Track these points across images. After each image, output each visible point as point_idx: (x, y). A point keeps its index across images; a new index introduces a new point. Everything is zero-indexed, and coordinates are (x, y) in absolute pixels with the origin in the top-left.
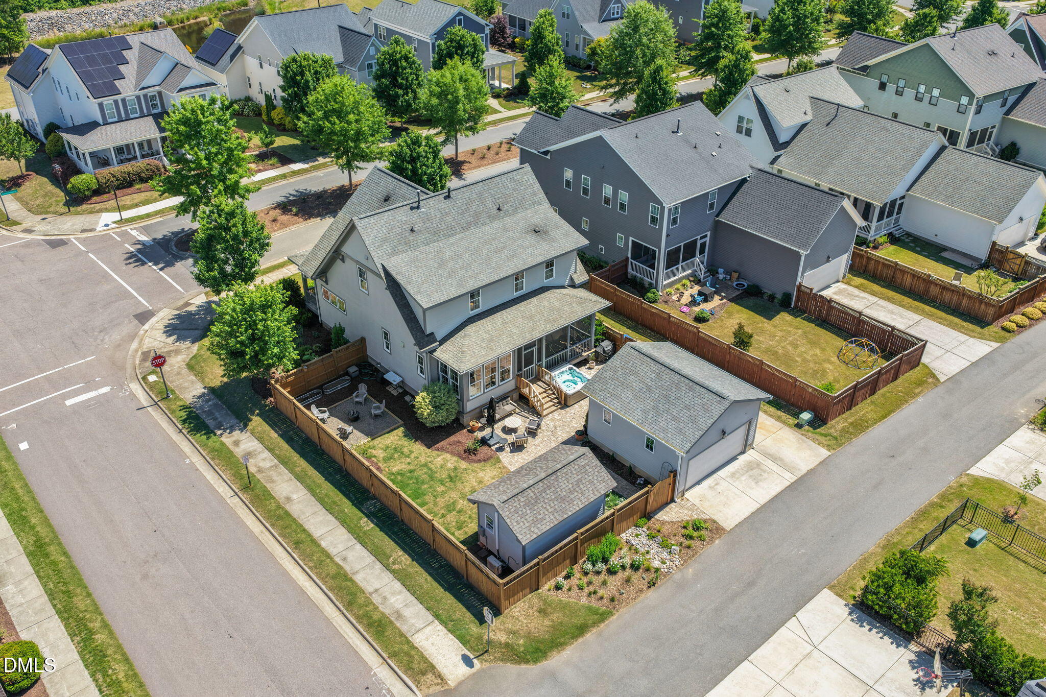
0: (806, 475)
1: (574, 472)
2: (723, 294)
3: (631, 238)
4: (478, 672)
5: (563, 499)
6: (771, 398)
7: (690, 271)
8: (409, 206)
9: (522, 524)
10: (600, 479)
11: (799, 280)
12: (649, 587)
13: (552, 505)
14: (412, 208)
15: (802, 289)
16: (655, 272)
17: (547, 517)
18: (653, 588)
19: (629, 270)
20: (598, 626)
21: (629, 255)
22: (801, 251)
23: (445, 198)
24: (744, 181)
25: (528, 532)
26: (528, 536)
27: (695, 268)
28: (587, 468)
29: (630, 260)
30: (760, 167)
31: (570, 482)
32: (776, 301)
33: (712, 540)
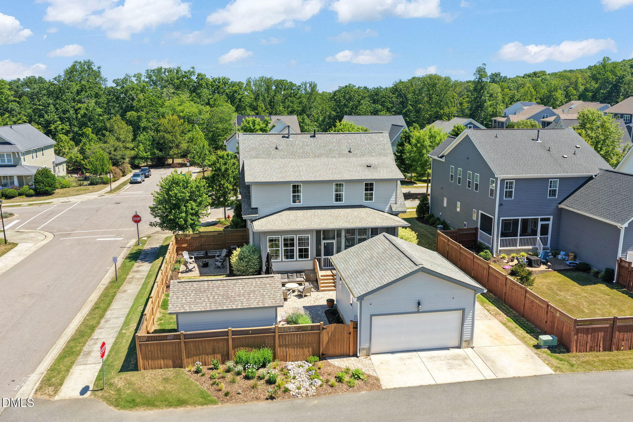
0: (510, 379)
1: (254, 285)
2: (549, 264)
3: (480, 212)
4: (85, 400)
5: (228, 298)
6: (485, 291)
7: (531, 247)
8: (282, 135)
9: (180, 300)
10: (272, 296)
11: (620, 255)
12: (267, 399)
13: (216, 297)
14: (283, 137)
15: (623, 264)
16: (492, 237)
17: (205, 303)
18: (270, 401)
19: (479, 239)
20: (195, 407)
21: (479, 226)
22: (619, 225)
23: (311, 137)
24: (591, 178)
25: (180, 306)
26: (178, 309)
27: (537, 246)
28: (268, 286)
29: (479, 230)
30: (606, 169)
31: (245, 289)
32: (600, 276)
33: (360, 389)
